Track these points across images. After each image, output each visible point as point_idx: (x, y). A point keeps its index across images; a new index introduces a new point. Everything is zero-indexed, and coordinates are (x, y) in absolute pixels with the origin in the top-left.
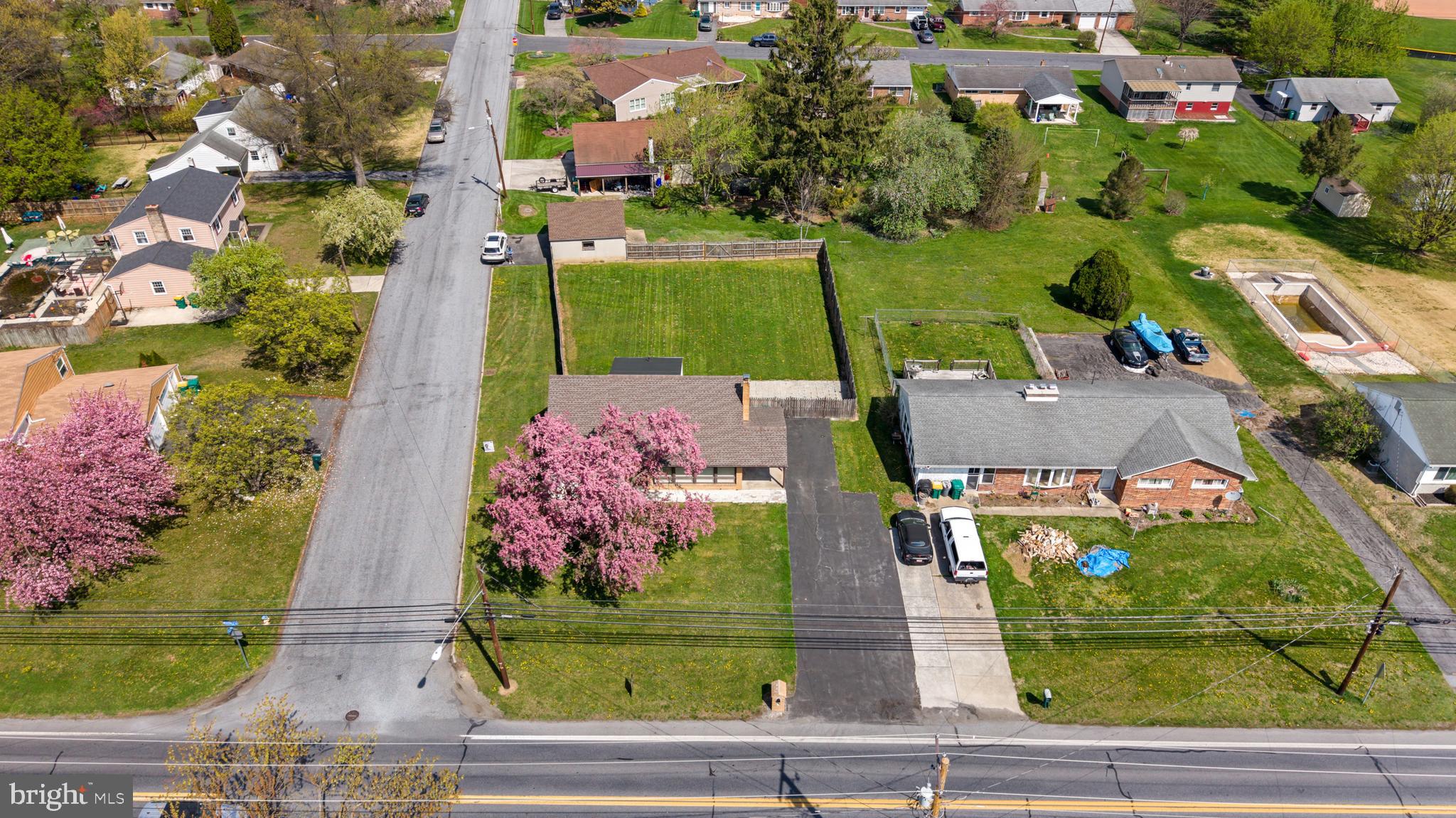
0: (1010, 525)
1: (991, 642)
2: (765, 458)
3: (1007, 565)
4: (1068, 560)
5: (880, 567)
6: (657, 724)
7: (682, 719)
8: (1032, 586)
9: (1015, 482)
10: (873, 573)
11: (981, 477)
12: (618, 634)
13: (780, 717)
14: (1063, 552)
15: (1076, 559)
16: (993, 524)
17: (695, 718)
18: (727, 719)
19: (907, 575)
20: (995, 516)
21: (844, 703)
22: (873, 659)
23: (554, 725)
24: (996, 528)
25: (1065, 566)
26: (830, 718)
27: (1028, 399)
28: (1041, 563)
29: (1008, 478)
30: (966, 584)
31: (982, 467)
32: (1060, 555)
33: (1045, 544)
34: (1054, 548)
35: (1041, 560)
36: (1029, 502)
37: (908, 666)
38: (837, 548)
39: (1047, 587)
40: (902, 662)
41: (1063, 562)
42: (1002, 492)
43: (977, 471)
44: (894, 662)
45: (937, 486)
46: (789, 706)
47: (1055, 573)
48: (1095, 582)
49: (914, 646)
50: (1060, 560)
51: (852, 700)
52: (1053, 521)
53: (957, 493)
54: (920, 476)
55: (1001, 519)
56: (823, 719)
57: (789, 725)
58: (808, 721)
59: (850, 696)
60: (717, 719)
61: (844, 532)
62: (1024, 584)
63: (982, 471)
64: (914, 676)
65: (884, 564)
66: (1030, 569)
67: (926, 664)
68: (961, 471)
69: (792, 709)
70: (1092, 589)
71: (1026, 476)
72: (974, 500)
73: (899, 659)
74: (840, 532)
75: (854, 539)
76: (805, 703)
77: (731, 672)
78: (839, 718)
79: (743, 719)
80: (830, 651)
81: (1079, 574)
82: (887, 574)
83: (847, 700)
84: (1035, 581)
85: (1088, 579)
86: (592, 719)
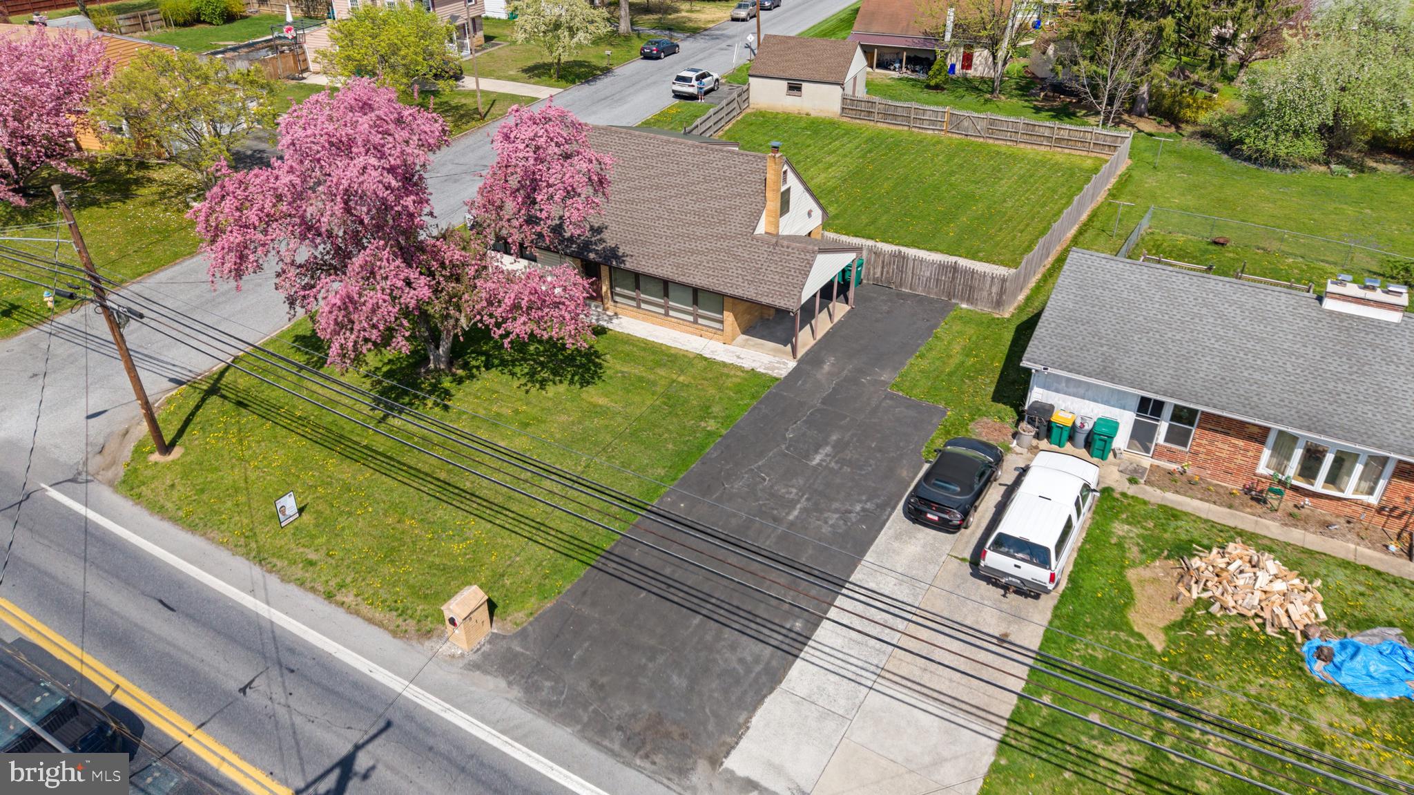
0: (1183, 530)
1: (980, 712)
2: (764, 288)
3: (1126, 592)
4: (1284, 632)
5: (858, 508)
6: (273, 581)
7: (313, 590)
8: (1159, 648)
9: (1239, 460)
10: (836, 511)
11: (1163, 427)
12: (366, 447)
13: (453, 656)
14: (1280, 612)
15: (1305, 635)
16: (1147, 517)
17: (329, 596)
18: (370, 621)
19: (898, 537)
20: (1161, 506)
21: (583, 686)
22: (708, 638)
23: (154, 522)
24: (1150, 524)
25: (1269, 641)
26: (533, 698)
27: (1329, 304)
28: (1212, 616)
29: (1224, 446)
30: (1006, 588)
31: (1171, 401)
32: (1266, 614)
33: (1240, 582)
34: (1258, 595)
35: (1215, 609)
36: (1259, 508)
37: (764, 679)
38: (807, 456)
39: (1194, 664)
40: (758, 668)
41: (1269, 630)
42: (1206, 474)
43: (1159, 406)
44: (741, 661)
45: (1062, 417)
46: (487, 648)
47: (1234, 645)
48: (1330, 700)
49: (807, 652)
50: (1262, 626)
51: (602, 687)
52: (1294, 556)
53: (1098, 444)
54: (1037, 394)
55: (1173, 514)
56: (516, 692)
57: (452, 676)
58: (492, 687)
59: (604, 680)
60: (357, 613)
61: (838, 442)
62: (1141, 637)
63: (1167, 412)
64: (760, 701)
65: (868, 506)
66: (1177, 614)
67: (802, 691)
68: (1118, 400)
69: (486, 656)
70: (1313, 709)
71: (1266, 453)
72: (1135, 471)
73: (757, 660)
74: (834, 438)
75: (848, 455)
76: (516, 655)
77: (455, 558)
78: (547, 707)
79: (394, 634)
80: (644, 594)
81: (1295, 666)
82: (860, 521)
83: (593, 683)
84: (1173, 642)
85: (1316, 688)
86: (204, 535)
